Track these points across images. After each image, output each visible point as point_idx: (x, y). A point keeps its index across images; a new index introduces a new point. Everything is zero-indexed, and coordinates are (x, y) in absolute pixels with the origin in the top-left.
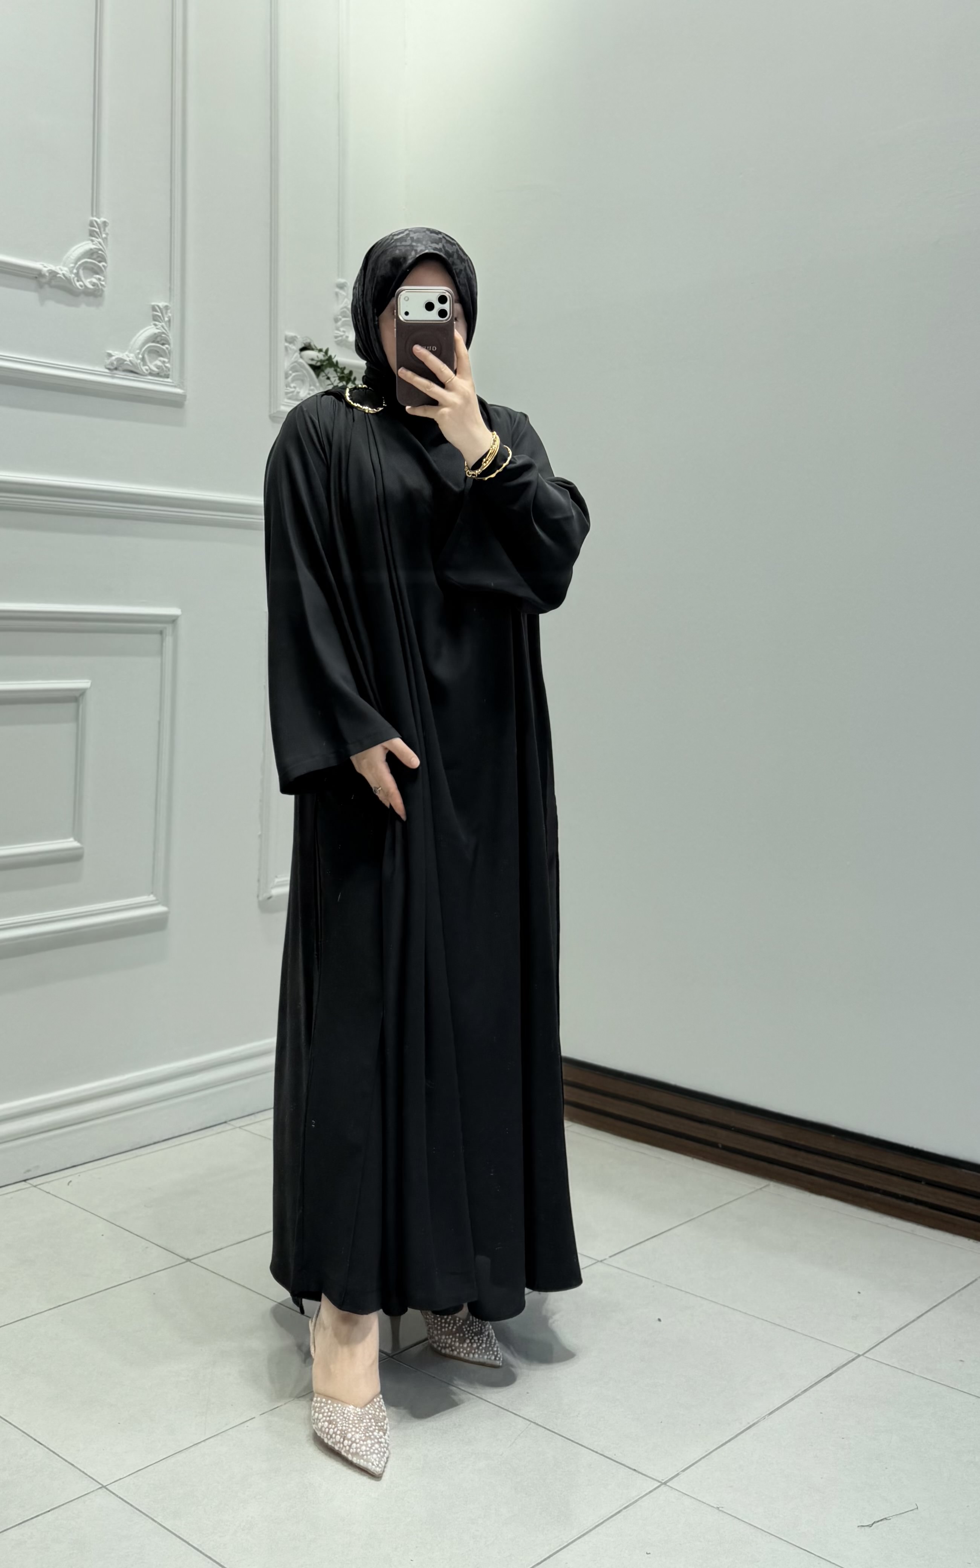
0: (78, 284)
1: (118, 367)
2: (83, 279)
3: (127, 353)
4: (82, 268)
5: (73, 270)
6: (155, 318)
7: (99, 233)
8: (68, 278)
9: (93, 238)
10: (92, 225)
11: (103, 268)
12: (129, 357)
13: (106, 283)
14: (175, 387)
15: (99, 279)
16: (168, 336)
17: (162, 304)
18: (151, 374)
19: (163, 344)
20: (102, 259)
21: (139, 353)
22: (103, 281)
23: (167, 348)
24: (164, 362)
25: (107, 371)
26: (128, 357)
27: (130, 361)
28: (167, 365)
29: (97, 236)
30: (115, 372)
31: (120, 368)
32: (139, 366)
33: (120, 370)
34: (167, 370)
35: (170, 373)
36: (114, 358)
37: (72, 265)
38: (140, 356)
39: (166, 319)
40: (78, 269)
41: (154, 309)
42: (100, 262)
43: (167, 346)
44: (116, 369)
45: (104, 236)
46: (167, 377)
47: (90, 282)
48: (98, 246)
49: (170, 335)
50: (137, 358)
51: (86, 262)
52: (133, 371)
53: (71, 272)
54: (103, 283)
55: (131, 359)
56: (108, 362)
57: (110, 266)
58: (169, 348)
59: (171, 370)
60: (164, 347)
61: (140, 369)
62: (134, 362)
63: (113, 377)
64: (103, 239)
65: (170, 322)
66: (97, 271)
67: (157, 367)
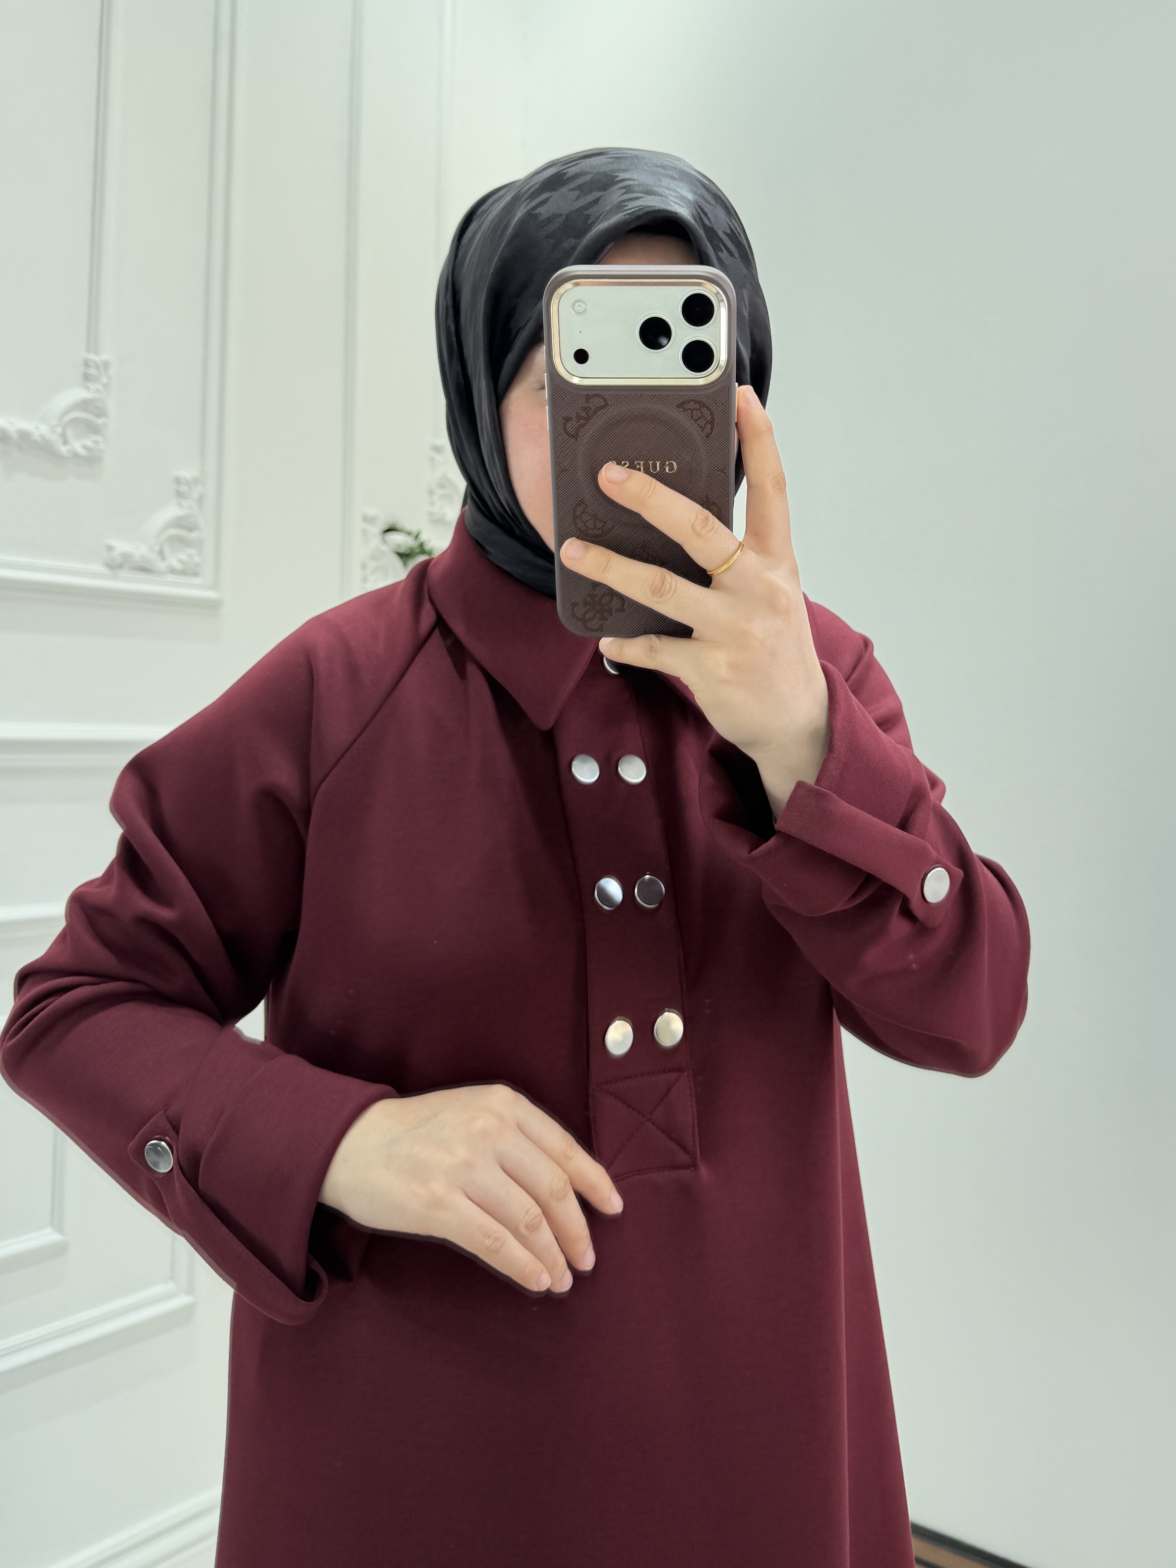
1: (123, 564)
2: (72, 441)
3: (136, 545)
4: (70, 426)
5: (56, 428)
6: (180, 495)
7: (97, 376)
8: (49, 439)
9: (90, 385)
10: (87, 364)
11: (102, 426)
12: (139, 550)
13: (108, 450)
14: (208, 588)
15: (96, 442)
16: (198, 519)
17: (188, 473)
18: (174, 572)
19: (191, 531)
20: (101, 413)
21: (154, 544)
22: (103, 444)
23: (196, 536)
24: (191, 556)
25: (105, 570)
27: (141, 556)
28: (197, 559)
29: (94, 381)
30: (118, 571)
31: (126, 566)
32: (154, 562)
33: (125, 569)
34: (196, 566)
35: (201, 570)
36: (116, 552)
37: (55, 422)
38: (157, 548)
39: (195, 495)
40: (64, 428)
41: (178, 481)
42: (98, 416)
43: (196, 533)
44: (120, 567)
45: (104, 380)
46: (196, 575)
47: (85, 447)
48: (95, 395)
49: (201, 517)
50: (152, 551)
51: (77, 418)
52: (144, 569)
53: (53, 432)
54: (102, 447)
55: (142, 553)
56: (108, 557)
57: (113, 423)
58: (200, 537)
59: (201, 566)
60: (192, 535)
61: (156, 564)
62: (147, 557)
63: (113, 579)
64: (103, 385)
65: (200, 500)
66: (94, 429)
67: (182, 562)
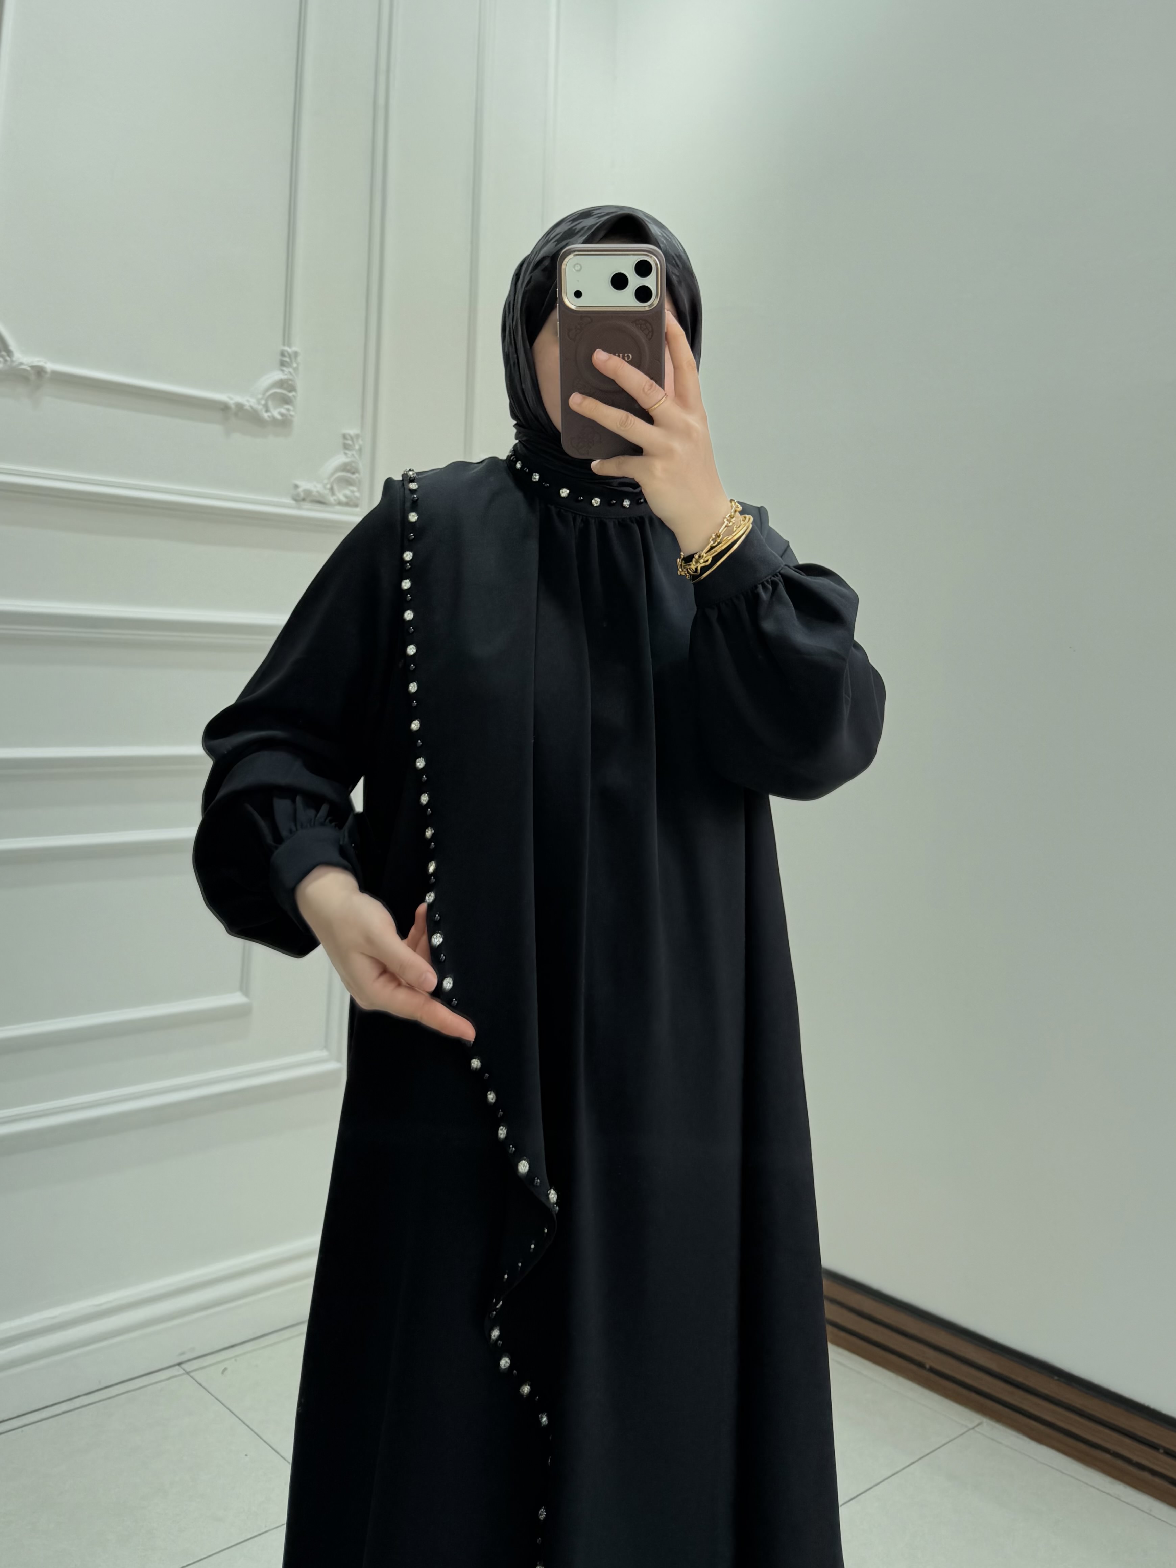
0: (266, 415)
1: (306, 498)
2: (272, 409)
3: (315, 484)
4: (270, 399)
5: (261, 401)
6: (346, 447)
7: (290, 363)
8: (256, 409)
9: (284, 369)
10: (283, 354)
11: (292, 398)
12: (317, 488)
13: (296, 414)
15: (288, 410)
16: (357, 465)
17: (352, 431)
18: (340, 503)
19: (353, 473)
20: (292, 389)
21: (327, 483)
22: (292, 411)
23: (357, 477)
24: (353, 492)
25: (293, 502)
27: (318, 492)
28: (357, 494)
29: (288, 366)
30: (302, 503)
31: (308, 500)
32: (326, 496)
33: (306, 502)
35: (360, 502)
36: (301, 489)
37: (260, 396)
38: (328, 486)
39: (357, 447)
40: (266, 400)
41: (344, 437)
42: (290, 391)
43: (357, 475)
44: (304, 500)
45: (295, 365)
47: (281, 414)
48: (288, 376)
49: (360, 464)
50: (325, 488)
51: (276, 393)
52: (321, 502)
53: (259, 403)
54: (292, 413)
55: (319, 489)
56: (295, 493)
57: (300, 396)
58: (359, 478)
59: (360, 499)
60: (354, 476)
61: (328, 498)
62: (322, 493)
63: (299, 508)
64: (293, 369)
65: (360, 450)
66: (286, 401)
67: (346, 497)
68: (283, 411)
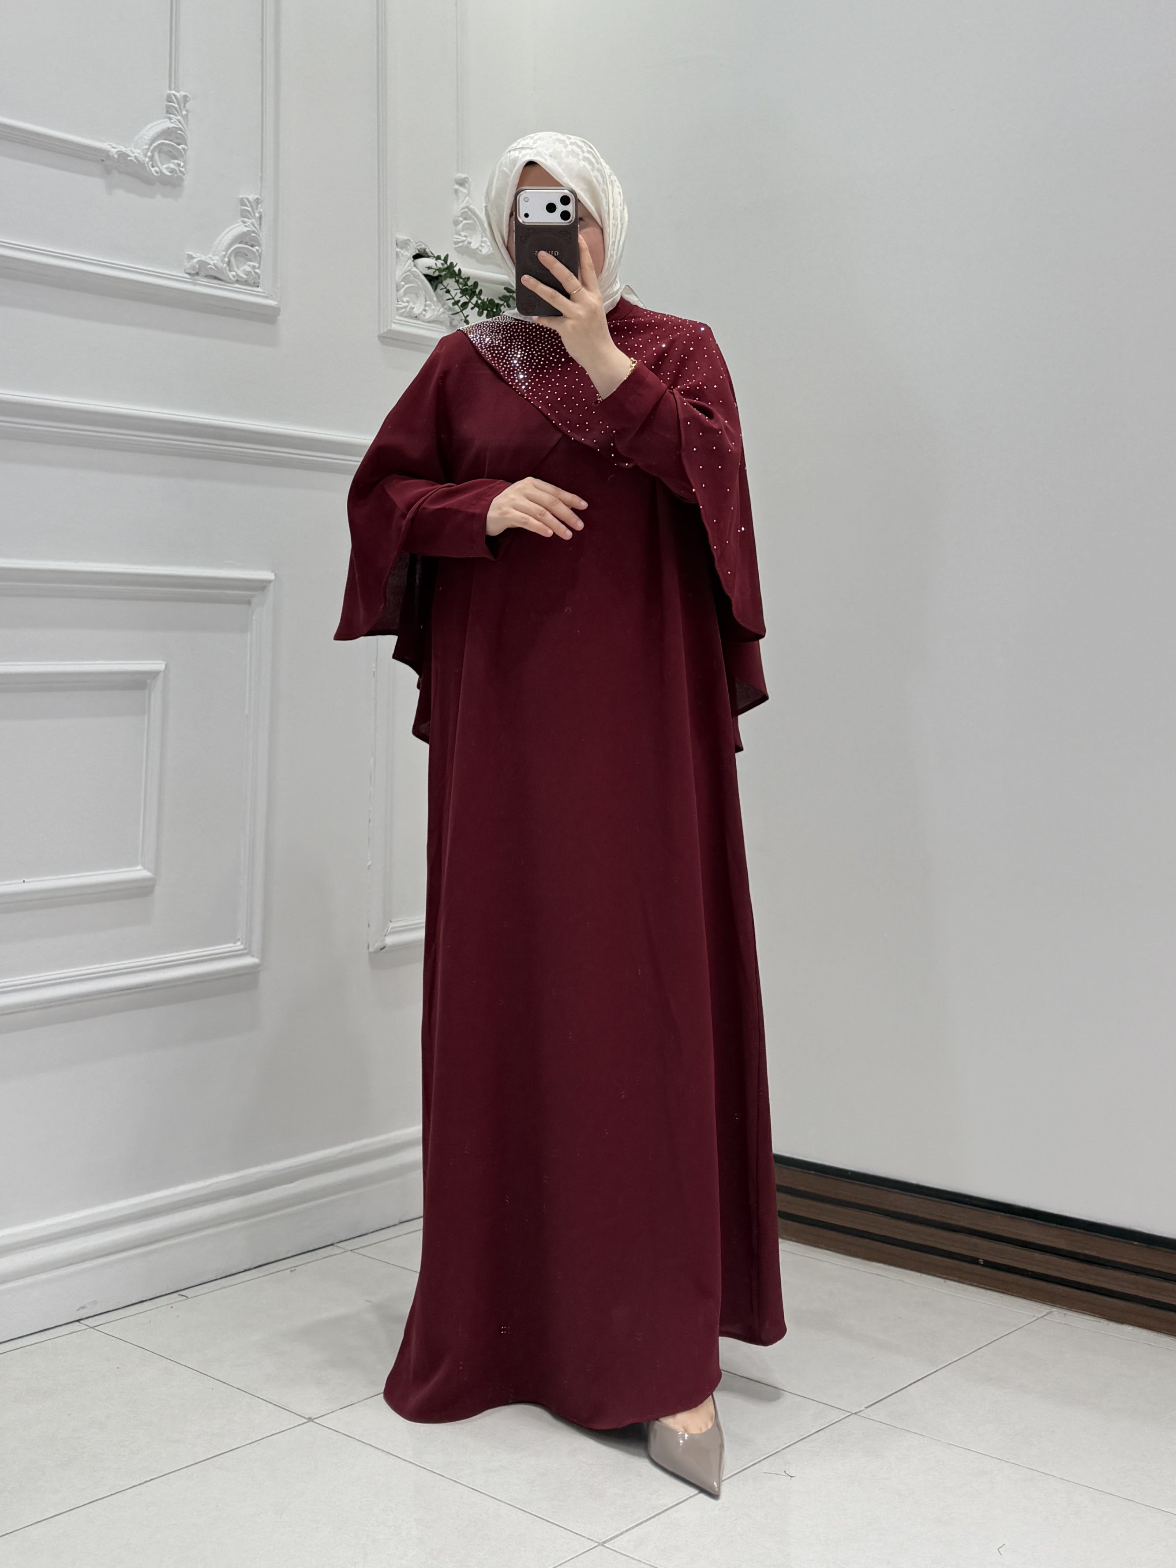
0: (153, 170)
1: (200, 272)
2: (159, 164)
3: (210, 255)
4: (158, 150)
5: (147, 152)
6: (244, 214)
7: (178, 109)
8: (142, 161)
9: (171, 116)
10: (169, 99)
11: (182, 150)
13: (185, 170)
14: (267, 297)
15: (178, 165)
16: (258, 235)
17: (252, 197)
18: (237, 281)
19: (252, 246)
20: (182, 140)
21: (225, 256)
22: (182, 167)
23: (258, 250)
24: (254, 267)
25: (187, 276)
26: (213, 260)
27: (214, 265)
28: (257, 271)
29: (176, 112)
30: (197, 277)
31: (202, 273)
32: (225, 272)
33: (202, 276)
34: (257, 277)
35: (261, 281)
36: (195, 260)
39: (257, 215)
40: (153, 152)
41: (242, 202)
42: (179, 144)
43: (257, 248)
44: (197, 274)
45: (184, 113)
46: (258, 287)
47: (167, 168)
48: (176, 124)
49: (261, 235)
50: (223, 261)
52: (216, 277)
54: (183, 170)
55: (215, 262)
56: (187, 265)
57: (190, 149)
58: (260, 251)
59: (261, 276)
60: (254, 249)
61: (226, 274)
62: (219, 267)
63: (195, 284)
64: (182, 116)
65: (260, 218)
66: (175, 154)
67: (245, 273)
68: (172, 166)
